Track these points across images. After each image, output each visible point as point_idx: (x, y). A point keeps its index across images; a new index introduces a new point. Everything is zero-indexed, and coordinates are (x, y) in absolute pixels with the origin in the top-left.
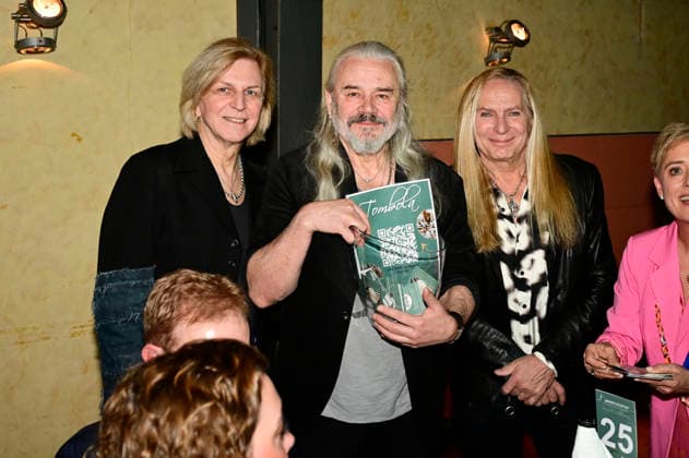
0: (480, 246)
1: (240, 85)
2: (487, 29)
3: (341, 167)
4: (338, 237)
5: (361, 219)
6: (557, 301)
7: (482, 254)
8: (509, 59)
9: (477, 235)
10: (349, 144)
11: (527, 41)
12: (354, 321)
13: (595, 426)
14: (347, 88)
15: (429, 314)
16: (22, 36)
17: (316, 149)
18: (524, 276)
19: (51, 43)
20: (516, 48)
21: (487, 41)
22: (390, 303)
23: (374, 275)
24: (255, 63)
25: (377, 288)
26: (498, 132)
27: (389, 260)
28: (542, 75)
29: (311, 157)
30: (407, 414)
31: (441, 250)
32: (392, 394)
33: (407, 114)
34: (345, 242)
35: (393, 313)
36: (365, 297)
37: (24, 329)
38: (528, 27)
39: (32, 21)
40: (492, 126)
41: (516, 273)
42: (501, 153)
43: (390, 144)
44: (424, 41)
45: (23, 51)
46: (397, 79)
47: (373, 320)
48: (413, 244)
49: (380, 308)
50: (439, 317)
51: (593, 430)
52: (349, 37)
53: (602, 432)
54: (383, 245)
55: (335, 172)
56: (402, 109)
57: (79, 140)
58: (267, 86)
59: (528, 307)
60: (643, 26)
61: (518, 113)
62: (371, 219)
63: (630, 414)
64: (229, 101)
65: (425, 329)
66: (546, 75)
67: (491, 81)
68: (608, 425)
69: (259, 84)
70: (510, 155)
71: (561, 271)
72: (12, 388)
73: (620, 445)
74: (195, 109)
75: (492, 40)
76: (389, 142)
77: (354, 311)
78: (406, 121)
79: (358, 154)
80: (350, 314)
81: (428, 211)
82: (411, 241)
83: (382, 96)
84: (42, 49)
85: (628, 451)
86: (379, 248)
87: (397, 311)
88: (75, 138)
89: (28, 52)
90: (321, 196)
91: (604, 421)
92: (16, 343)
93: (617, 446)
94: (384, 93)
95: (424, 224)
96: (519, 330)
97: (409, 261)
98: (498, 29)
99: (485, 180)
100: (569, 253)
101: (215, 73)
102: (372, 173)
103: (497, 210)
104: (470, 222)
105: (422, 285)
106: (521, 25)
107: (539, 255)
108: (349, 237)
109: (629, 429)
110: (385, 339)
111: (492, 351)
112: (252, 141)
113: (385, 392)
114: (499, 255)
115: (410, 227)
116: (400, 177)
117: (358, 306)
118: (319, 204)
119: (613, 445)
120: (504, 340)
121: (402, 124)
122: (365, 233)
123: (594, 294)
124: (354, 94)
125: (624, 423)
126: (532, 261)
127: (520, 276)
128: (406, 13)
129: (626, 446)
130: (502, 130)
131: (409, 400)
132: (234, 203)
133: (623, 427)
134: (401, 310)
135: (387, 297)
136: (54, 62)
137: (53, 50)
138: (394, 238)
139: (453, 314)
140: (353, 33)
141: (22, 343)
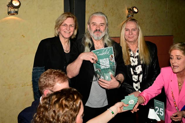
0: (125, 64)
1: (68, 24)
2: (127, 9)
3: (91, 43)
4: (89, 61)
5: (95, 57)
6: (144, 78)
7: (126, 66)
8: (133, 17)
9: (125, 61)
10: (93, 37)
11: (137, 12)
12: (93, 82)
13: (154, 109)
14: (93, 23)
15: (112, 81)
16: (9, 11)
17: (85, 39)
18: (136, 72)
19: (17, 12)
20: (135, 14)
21: (127, 12)
22: (102, 78)
23: (98, 71)
24: (73, 19)
25: (99, 74)
26: (130, 34)
27: (102, 67)
28: (141, 21)
29: (83, 41)
30: (107, 106)
31: (115, 65)
32: (103, 100)
33: (108, 30)
34: (91, 63)
35: (103, 80)
36: (96, 76)
37: (10, 85)
38: (138, 9)
39: (12, 7)
40: (128, 33)
41: (134, 71)
42: (131, 40)
43: (104, 38)
44: (111, 12)
45: (10, 14)
46: (105, 21)
47: (98, 82)
48: (108, 63)
49: (100, 79)
50: (114, 81)
51: (153, 110)
52: (92, 11)
53: (156, 110)
54: (101, 64)
55: (89, 45)
56: (107, 29)
57: (24, 37)
58: (76, 24)
59: (137, 79)
60: (167, 8)
61: (135, 30)
62: (98, 57)
63: (163, 106)
64: (66, 28)
65: (111, 85)
66: (142, 21)
67: (129, 22)
68: (157, 109)
69: (73, 24)
70: (133, 40)
71: (146, 71)
72: (7, 100)
73: (160, 113)
74: (58, 29)
75: (129, 12)
76: (103, 37)
77: (93, 80)
78: (108, 32)
79: (95, 40)
80: (92, 81)
81: (112, 55)
82: (108, 62)
83: (102, 25)
84: (14, 14)
85: (162, 115)
86: (100, 64)
87: (104, 80)
88: (23, 36)
89: (11, 15)
90: (86, 51)
91: (156, 107)
92: (8, 88)
93: (159, 114)
94: (102, 24)
95: (111, 58)
96: (135, 85)
97: (107, 67)
98: (130, 9)
99: (127, 47)
100: (148, 67)
101: (63, 21)
102: (98, 45)
103: (130, 55)
104: (123, 58)
105: (110, 73)
106: (136, 8)
107: (140, 66)
108: (92, 61)
109: (162, 109)
110: (101, 87)
111: (128, 90)
112: (73, 37)
113: (101, 100)
114: (130, 66)
115: (108, 59)
116: (106, 46)
117: (94, 78)
118: (85, 53)
119: (158, 114)
120: (131, 87)
121: (107, 33)
122: (96, 60)
123: (154, 76)
124: (94, 25)
125: (161, 108)
126: (138, 68)
127: (135, 72)
128: (107, 5)
129: (162, 114)
130: (131, 34)
131: (107, 102)
132: (66, 53)
133: (161, 109)
134: (105, 80)
135: (102, 76)
136: (17, 17)
137: (17, 14)
138: (104, 62)
139: (118, 81)
140: (93, 10)
141: (10, 88)
